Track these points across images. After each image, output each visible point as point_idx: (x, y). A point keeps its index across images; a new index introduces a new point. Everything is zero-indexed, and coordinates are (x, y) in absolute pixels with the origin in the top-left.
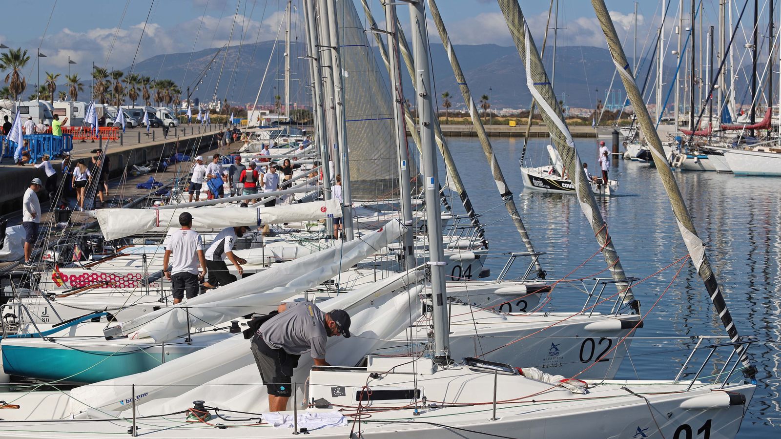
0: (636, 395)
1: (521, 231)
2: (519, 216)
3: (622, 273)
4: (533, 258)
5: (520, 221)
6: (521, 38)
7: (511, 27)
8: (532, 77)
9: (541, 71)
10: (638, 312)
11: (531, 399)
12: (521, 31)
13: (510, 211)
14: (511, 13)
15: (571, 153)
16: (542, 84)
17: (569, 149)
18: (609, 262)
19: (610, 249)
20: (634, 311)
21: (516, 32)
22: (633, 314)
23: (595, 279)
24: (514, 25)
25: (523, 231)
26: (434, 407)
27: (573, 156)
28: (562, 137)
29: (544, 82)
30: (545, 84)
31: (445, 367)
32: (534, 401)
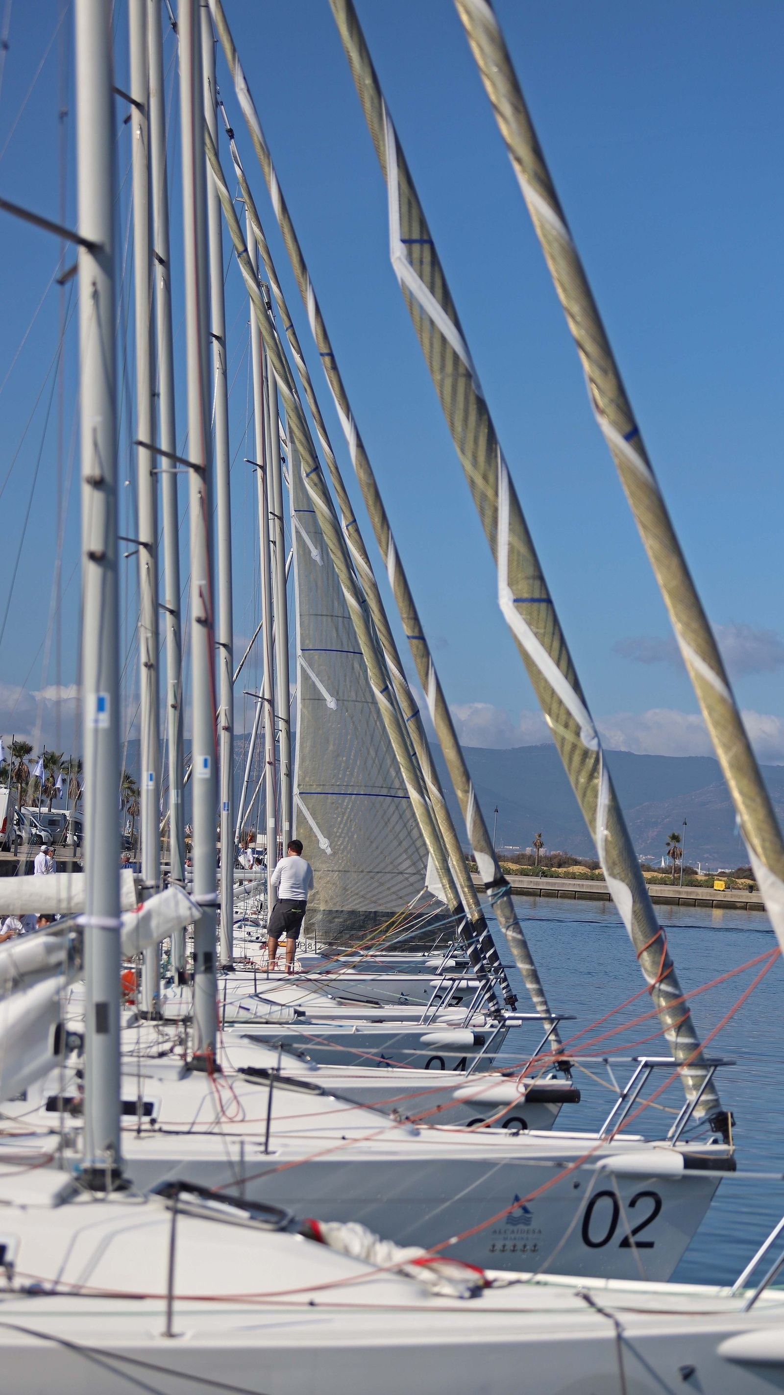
0: (600, 1311)
1: (523, 966)
2: (521, 932)
3: (696, 1046)
4: (548, 1027)
5: (524, 944)
6: (490, 493)
7: (468, 466)
8: (511, 584)
9: (530, 571)
10: (726, 1140)
11: (306, 1298)
12: (491, 478)
13: (502, 920)
14: (470, 436)
15: (590, 762)
16: (533, 600)
17: (586, 754)
18: (669, 1020)
19: (669, 989)
20: (719, 1135)
21: (479, 481)
22: (715, 1142)
23: (635, 1060)
24: (475, 463)
25: (528, 967)
26: (34, 1291)
27: (595, 769)
28: (571, 723)
29: (537, 595)
30: (539, 600)
31: (100, 1195)
32: (312, 1304)
